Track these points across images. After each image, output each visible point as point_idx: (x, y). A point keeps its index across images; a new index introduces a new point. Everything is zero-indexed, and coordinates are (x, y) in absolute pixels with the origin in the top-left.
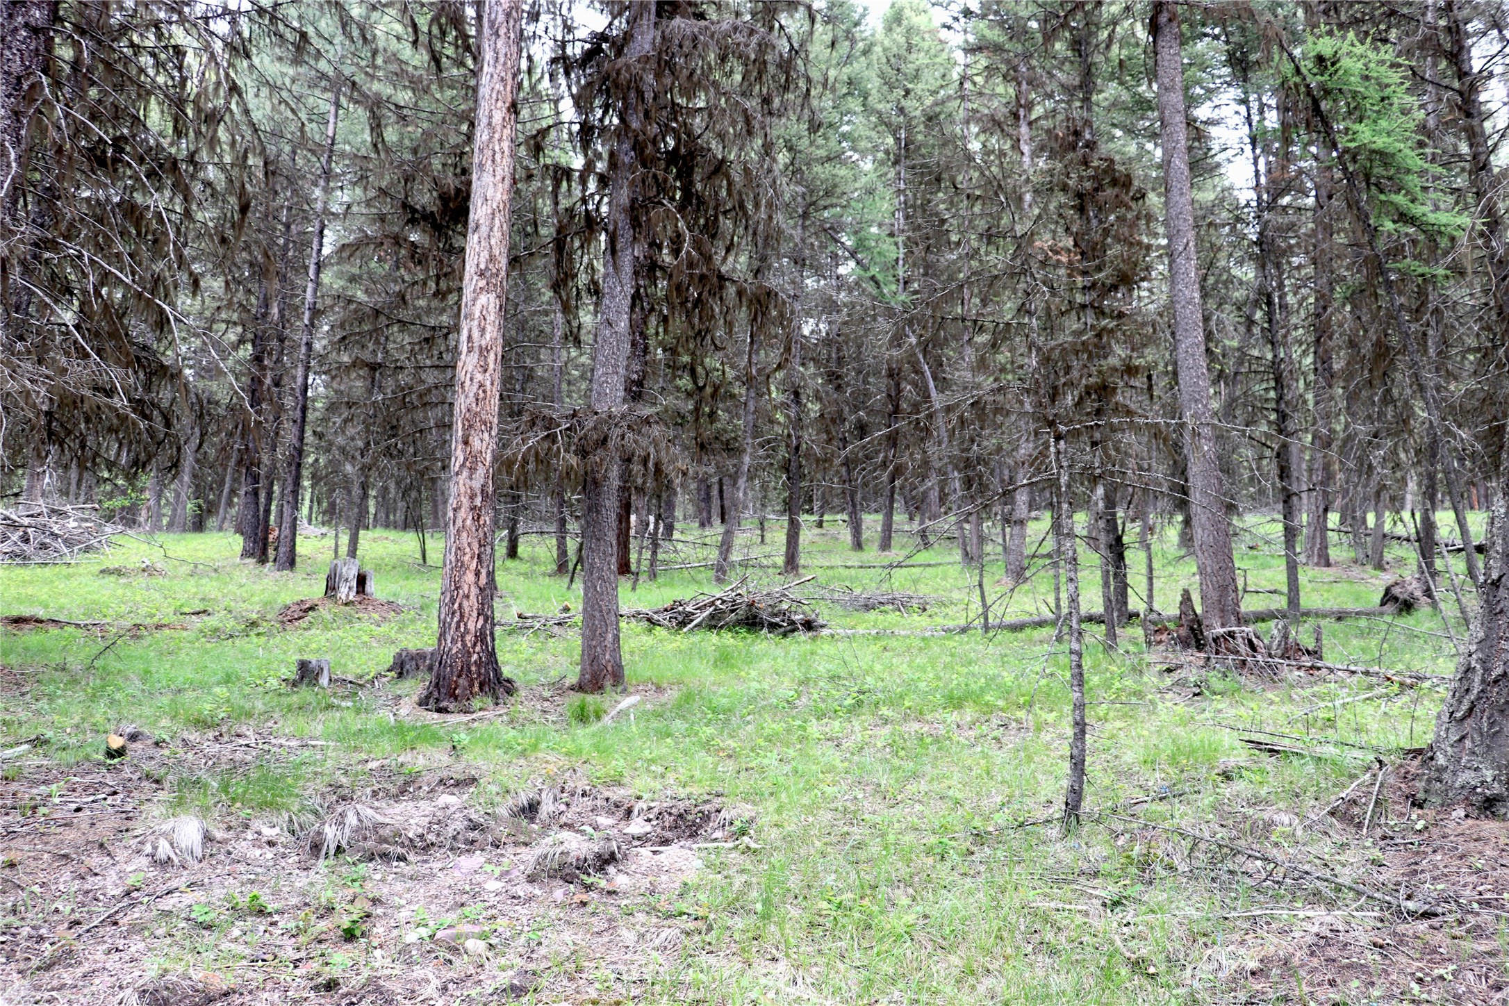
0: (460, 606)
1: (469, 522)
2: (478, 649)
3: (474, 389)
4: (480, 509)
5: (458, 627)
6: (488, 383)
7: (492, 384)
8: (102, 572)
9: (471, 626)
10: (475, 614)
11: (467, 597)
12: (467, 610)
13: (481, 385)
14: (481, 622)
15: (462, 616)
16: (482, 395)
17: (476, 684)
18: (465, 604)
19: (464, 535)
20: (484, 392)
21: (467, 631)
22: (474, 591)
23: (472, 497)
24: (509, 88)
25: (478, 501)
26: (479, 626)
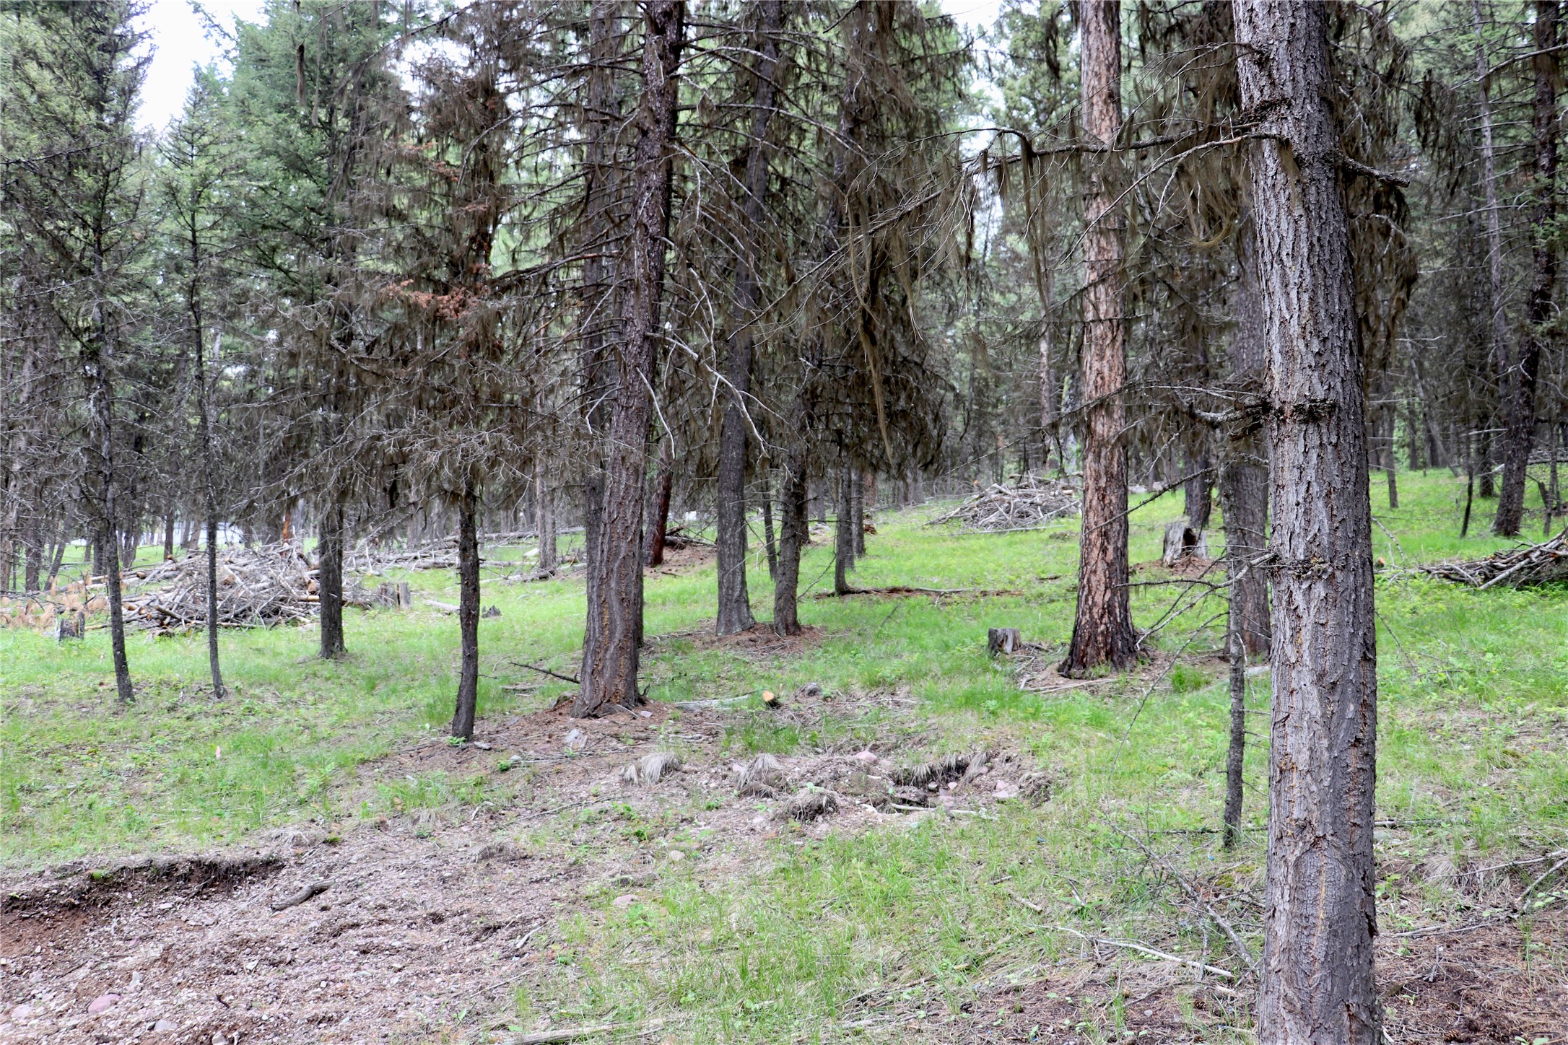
0: (1089, 581)
1: (1094, 503)
2: (1105, 619)
3: (1093, 377)
4: (1105, 489)
5: (1087, 600)
6: (1106, 371)
7: (1111, 370)
8: (1051, 537)
9: (1099, 599)
10: (1102, 588)
11: (1095, 572)
12: (1094, 584)
13: (1099, 373)
14: (1108, 595)
15: (1090, 591)
16: (1100, 382)
17: (1103, 653)
18: (1093, 578)
19: (1091, 514)
20: (1102, 378)
21: (1094, 604)
22: (1101, 566)
23: (1097, 479)
24: (1104, 80)
25: (1103, 483)
26: (1107, 599)
